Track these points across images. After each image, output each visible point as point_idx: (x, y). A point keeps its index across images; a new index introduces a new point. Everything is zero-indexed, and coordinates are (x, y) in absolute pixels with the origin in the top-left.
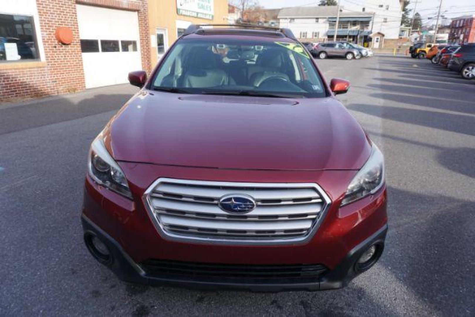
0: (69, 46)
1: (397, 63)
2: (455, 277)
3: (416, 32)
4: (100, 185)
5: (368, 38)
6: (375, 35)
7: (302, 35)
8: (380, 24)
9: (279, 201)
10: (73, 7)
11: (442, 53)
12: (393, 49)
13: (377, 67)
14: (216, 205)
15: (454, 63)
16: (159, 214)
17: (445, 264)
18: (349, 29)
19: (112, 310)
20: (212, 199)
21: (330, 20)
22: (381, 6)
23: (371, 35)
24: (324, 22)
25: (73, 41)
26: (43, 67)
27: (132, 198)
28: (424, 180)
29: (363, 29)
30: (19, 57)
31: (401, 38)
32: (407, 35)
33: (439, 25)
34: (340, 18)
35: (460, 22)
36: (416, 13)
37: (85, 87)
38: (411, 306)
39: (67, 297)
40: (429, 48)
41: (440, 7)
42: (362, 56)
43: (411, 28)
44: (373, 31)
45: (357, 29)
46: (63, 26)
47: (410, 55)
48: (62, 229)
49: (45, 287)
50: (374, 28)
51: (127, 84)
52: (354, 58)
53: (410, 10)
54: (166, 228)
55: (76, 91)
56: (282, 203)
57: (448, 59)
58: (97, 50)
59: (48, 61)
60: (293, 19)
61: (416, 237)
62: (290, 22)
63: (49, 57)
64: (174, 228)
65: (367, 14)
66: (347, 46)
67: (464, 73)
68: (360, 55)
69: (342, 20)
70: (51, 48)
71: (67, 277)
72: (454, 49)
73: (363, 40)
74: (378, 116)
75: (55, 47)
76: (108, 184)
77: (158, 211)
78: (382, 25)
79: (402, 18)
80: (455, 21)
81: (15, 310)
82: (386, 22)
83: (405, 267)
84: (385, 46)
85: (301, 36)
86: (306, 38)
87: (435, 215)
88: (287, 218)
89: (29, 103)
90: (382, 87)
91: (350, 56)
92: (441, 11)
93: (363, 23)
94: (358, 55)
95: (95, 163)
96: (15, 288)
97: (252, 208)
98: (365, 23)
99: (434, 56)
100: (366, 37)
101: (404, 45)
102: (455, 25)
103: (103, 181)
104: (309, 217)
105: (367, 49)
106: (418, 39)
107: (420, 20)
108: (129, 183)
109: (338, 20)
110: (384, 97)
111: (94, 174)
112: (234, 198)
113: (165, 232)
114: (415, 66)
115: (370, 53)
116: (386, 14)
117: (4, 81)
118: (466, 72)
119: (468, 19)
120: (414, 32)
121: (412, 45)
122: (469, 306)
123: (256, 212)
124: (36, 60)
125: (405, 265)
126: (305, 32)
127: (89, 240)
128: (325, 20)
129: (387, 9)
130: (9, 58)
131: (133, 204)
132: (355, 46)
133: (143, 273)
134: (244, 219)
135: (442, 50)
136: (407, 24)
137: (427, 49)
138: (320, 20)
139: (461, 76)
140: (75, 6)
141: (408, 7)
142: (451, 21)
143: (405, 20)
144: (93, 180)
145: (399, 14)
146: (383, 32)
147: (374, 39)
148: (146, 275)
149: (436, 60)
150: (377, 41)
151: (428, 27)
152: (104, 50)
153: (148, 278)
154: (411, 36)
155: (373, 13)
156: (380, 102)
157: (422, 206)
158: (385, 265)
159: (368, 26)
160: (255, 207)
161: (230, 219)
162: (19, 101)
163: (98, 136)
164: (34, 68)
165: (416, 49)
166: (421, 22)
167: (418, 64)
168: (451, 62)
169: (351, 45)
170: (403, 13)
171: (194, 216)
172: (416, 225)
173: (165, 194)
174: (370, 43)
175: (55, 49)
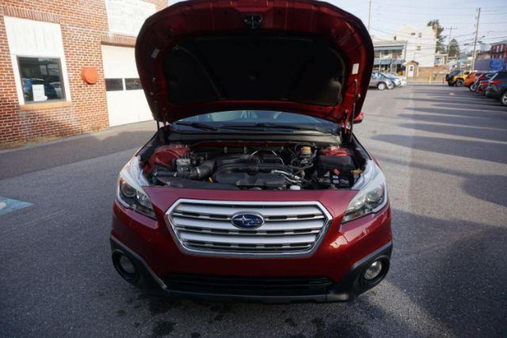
0: (94, 85)
1: (430, 91)
2: (470, 299)
3: (454, 58)
4: (127, 208)
5: (401, 66)
6: (409, 63)
8: (413, 53)
9: (285, 217)
10: (99, 48)
11: (480, 80)
12: (429, 78)
13: (411, 96)
14: (229, 222)
15: (492, 90)
16: (180, 231)
17: (462, 287)
18: (381, 58)
19: (137, 327)
20: (226, 216)
22: (414, 34)
23: (404, 64)
25: (98, 80)
26: (69, 107)
27: (155, 218)
28: (450, 208)
29: (396, 57)
30: (46, 98)
31: (437, 66)
32: (443, 62)
33: (477, 51)
35: (500, 47)
36: (451, 39)
37: (108, 125)
38: (423, 324)
39: (95, 316)
40: (466, 76)
41: (477, 32)
42: (395, 86)
43: (446, 55)
44: (406, 60)
45: (389, 58)
46: (89, 66)
47: (446, 83)
48: (89, 257)
49: (75, 307)
50: (407, 57)
51: (152, 120)
52: (386, 88)
53: (445, 37)
54: (186, 243)
55: (100, 130)
56: (288, 219)
57: (485, 86)
58: (121, 88)
59: (73, 101)
61: (435, 261)
63: (75, 97)
64: (192, 243)
65: (399, 42)
66: (378, 75)
67: (503, 100)
68: (392, 85)
70: (76, 88)
71: (95, 299)
72: (492, 75)
73: (396, 69)
74: (408, 146)
75: (81, 87)
76: (134, 206)
77: (178, 228)
78: (415, 53)
79: (437, 45)
80: (494, 46)
81: (48, 327)
82: (420, 50)
83: (421, 290)
84: (420, 75)
87: (457, 242)
88: (292, 233)
89: (54, 142)
90: (415, 117)
91: (381, 86)
92: (478, 36)
93: (395, 52)
94: (390, 85)
95: (123, 189)
96: (47, 309)
97: (260, 224)
98: (397, 52)
99: (472, 83)
100: (399, 66)
101: (441, 72)
102: (495, 50)
103: (130, 205)
104: (312, 232)
105: (401, 78)
106: (456, 66)
107: (457, 46)
108: (154, 206)
110: (417, 127)
111: (122, 199)
112: (245, 216)
113: (184, 247)
114: (452, 94)
115: (403, 83)
116: (419, 42)
117: (30, 122)
118: (505, 100)
120: (451, 59)
121: (449, 73)
122: (481, 324)
123: (265, 227)
124: (62, 100)
125: (421, 288)
127: (116, 258)
129: (420, 36)
130: (35, 99)
131: (156, 223)
132: (388, 75)
133: (165, 287)
134: (254, 234)
135: (479, 77)
136: (442, 51)
137: (464, 77)
139: (500, 104)
140: (100, 47)
141: (442, 34)
142: (490, 47)
143: (441, 47)
144: (121, 205)
145: (433, 42)
146: (416, 60)
147: (408, 68)
148: (167, 289)
149: (473, 88)
150: (411, 70)
151: (466, 53)
152: (128, 88)
153: (169, 291)
154: (447, 64)
155: (405, 42)
156: (411, 132)
157: (444, 233)
158: (401, 287)
159: (401, 54)
160: (263, 222)
161: (242, 234)
162: (44, 141)
163: (125, 166)
164: (60, 108)
165: (452, 77)
166: (458, 49)
167: (456, 92)
168: (489, 89)
169: (382, 75)
170: (438, 40)
171: (210, 232)
172: (437, 251)
173: (184, 213)
174: (404, 72)
175: (80, 88)
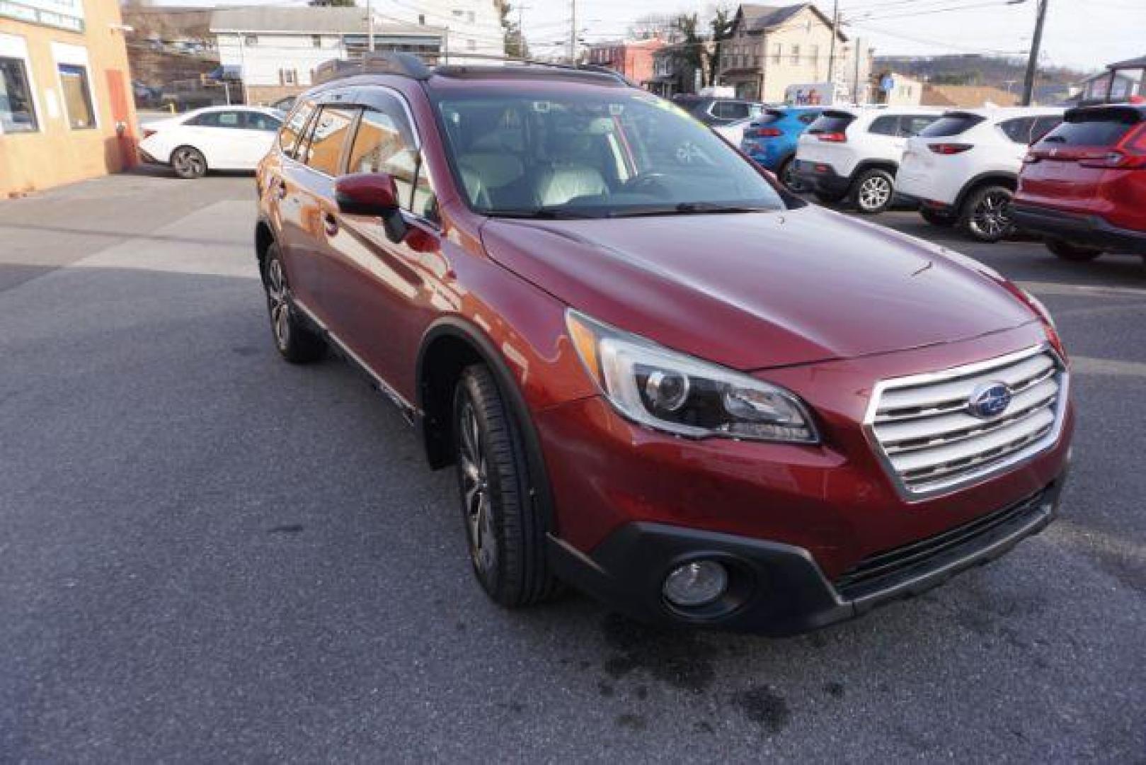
4: (705, 438)
7: (285, 78)
14: (964, 411)
20: (960, 402)
21: (349, 41)
22: (459, 13)
24: (335, 47)
34: (376, 37)
35: (604, 53)
60: (254, 36)
62: (247, 43)
65: (431, 29)
69: (379, 41)
79: (505, 41)
82: (474, 48)
85: (282, 81)
86: (297, 84)
92: (577, 28)
93: (425, 51)
97: (1007, 403)
98: (430, 50)
109: (372, 42)
112: (991, 391)
118: (682, 153)
119: (617, 48)
123: (1011, 408)
126: (291, 69)
128: (336, 41)
129: (472, 19)
133: (838, 597)
138: (324, 41)
144: (672, 434)
145: (497, 33)
155: (442, 29)
159: (438, 55)
170: (504, 29)
171: (941, 441)
